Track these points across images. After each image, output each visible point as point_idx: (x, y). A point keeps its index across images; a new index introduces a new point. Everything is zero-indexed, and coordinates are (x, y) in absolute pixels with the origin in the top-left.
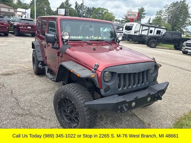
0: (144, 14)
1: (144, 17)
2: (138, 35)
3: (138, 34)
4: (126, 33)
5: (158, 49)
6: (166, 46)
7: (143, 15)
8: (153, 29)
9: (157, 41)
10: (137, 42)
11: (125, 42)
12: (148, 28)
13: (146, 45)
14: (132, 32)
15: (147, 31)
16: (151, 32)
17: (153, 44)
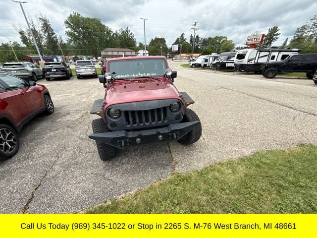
0: (277, 35)
1: (277, 38)
2: (253, 64)
3: (253, 62)
4: (237, 63)
5: (277, 80)
6: (294, 75)
7: (275, 36)
8: (276, 54)
9: (278, 70)
10: (253, 73)
11: (235, 73)
12: (268, 53)
13: (262, 76)
14: (245, 61)
15: (267, 57)
16: (273, 57)
17: (271, 74)
